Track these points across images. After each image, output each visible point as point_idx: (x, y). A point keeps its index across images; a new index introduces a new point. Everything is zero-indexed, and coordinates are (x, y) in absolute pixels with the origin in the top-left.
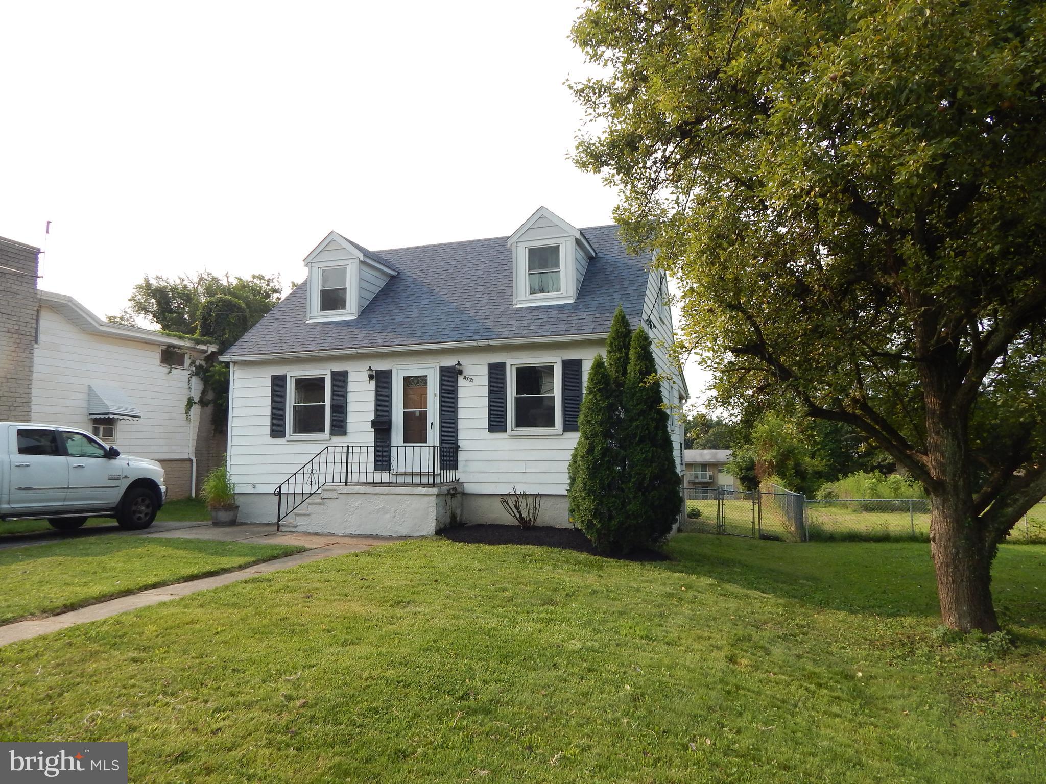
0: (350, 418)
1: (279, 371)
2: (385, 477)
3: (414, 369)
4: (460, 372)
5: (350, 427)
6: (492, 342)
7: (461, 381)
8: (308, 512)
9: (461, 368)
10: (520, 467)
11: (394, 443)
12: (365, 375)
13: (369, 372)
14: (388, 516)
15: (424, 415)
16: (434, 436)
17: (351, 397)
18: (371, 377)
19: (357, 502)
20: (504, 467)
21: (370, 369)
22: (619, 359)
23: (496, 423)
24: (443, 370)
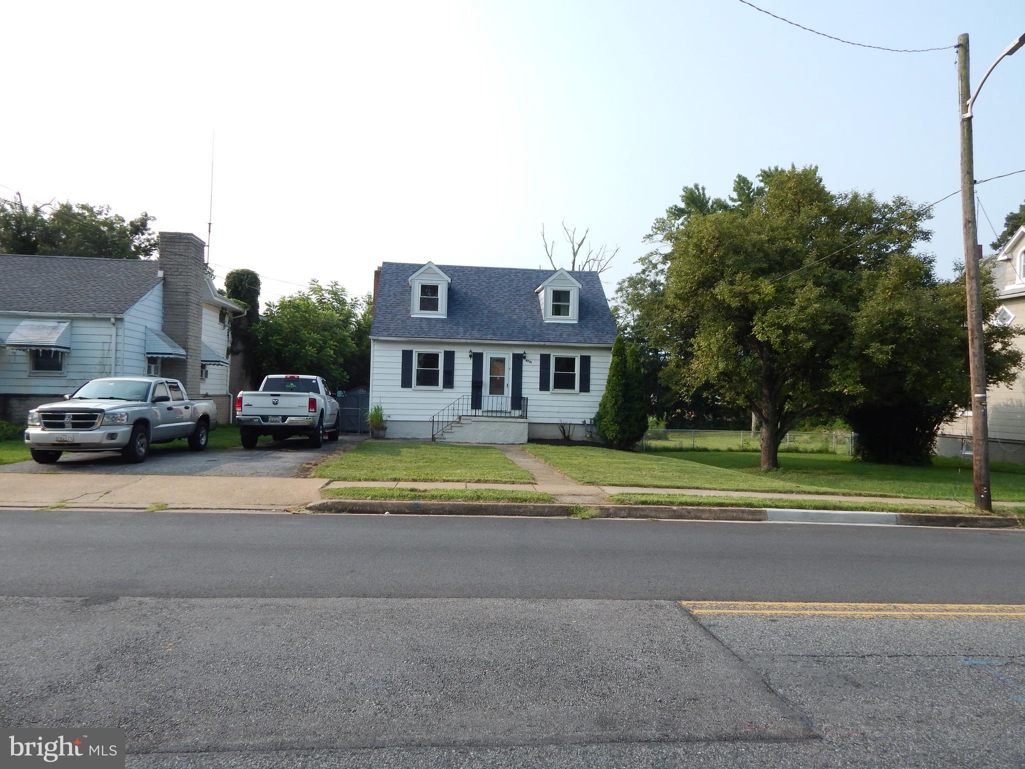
0: (456, 379)
1: (408, 348)
2: (479, 412)
3: (498, 354)
4: (525, 358)
5: (456, 384)
6: (547, 343)
7: (524, 361)
8: (453, 431)
9: (524, 355)
10: (557, 409)
11: (483, 394)
12: (468, 355)
13: (471, 353)
14: (501, 433)
15: (503, 379)
16: (508, 391)
17: (456, 367)
18: (470, 356)
19: (483, 426)
20: (547, 409)
21: (471, 351)
22: (622, 359)
23: (544, 386)
24: (514, 355)
